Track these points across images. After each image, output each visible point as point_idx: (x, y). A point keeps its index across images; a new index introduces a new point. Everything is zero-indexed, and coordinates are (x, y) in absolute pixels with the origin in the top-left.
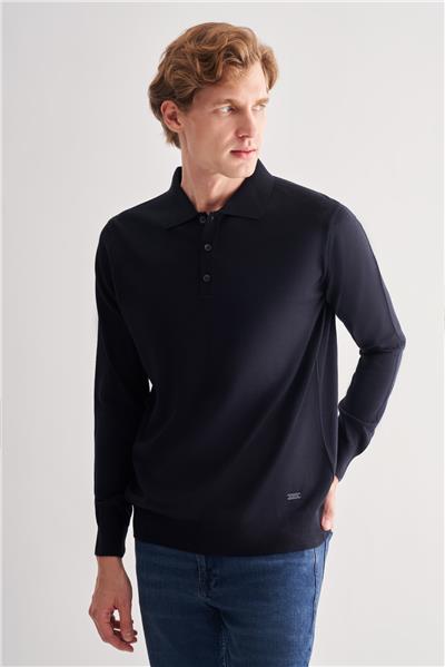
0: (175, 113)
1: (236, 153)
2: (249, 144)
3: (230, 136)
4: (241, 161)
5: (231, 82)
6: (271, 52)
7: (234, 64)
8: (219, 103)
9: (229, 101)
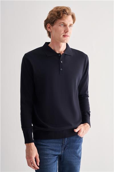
0: (50, 27)
1: (64, 36)
2: (68, 34)
3: (63, 32)
4: (65, 38)
5: (64, 18)
6: (74, 14)
7: (65, 13)
8: (61, 23)
9: (63, 23)
